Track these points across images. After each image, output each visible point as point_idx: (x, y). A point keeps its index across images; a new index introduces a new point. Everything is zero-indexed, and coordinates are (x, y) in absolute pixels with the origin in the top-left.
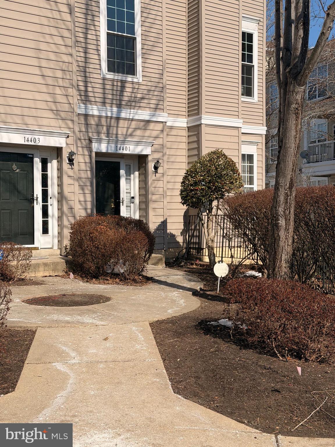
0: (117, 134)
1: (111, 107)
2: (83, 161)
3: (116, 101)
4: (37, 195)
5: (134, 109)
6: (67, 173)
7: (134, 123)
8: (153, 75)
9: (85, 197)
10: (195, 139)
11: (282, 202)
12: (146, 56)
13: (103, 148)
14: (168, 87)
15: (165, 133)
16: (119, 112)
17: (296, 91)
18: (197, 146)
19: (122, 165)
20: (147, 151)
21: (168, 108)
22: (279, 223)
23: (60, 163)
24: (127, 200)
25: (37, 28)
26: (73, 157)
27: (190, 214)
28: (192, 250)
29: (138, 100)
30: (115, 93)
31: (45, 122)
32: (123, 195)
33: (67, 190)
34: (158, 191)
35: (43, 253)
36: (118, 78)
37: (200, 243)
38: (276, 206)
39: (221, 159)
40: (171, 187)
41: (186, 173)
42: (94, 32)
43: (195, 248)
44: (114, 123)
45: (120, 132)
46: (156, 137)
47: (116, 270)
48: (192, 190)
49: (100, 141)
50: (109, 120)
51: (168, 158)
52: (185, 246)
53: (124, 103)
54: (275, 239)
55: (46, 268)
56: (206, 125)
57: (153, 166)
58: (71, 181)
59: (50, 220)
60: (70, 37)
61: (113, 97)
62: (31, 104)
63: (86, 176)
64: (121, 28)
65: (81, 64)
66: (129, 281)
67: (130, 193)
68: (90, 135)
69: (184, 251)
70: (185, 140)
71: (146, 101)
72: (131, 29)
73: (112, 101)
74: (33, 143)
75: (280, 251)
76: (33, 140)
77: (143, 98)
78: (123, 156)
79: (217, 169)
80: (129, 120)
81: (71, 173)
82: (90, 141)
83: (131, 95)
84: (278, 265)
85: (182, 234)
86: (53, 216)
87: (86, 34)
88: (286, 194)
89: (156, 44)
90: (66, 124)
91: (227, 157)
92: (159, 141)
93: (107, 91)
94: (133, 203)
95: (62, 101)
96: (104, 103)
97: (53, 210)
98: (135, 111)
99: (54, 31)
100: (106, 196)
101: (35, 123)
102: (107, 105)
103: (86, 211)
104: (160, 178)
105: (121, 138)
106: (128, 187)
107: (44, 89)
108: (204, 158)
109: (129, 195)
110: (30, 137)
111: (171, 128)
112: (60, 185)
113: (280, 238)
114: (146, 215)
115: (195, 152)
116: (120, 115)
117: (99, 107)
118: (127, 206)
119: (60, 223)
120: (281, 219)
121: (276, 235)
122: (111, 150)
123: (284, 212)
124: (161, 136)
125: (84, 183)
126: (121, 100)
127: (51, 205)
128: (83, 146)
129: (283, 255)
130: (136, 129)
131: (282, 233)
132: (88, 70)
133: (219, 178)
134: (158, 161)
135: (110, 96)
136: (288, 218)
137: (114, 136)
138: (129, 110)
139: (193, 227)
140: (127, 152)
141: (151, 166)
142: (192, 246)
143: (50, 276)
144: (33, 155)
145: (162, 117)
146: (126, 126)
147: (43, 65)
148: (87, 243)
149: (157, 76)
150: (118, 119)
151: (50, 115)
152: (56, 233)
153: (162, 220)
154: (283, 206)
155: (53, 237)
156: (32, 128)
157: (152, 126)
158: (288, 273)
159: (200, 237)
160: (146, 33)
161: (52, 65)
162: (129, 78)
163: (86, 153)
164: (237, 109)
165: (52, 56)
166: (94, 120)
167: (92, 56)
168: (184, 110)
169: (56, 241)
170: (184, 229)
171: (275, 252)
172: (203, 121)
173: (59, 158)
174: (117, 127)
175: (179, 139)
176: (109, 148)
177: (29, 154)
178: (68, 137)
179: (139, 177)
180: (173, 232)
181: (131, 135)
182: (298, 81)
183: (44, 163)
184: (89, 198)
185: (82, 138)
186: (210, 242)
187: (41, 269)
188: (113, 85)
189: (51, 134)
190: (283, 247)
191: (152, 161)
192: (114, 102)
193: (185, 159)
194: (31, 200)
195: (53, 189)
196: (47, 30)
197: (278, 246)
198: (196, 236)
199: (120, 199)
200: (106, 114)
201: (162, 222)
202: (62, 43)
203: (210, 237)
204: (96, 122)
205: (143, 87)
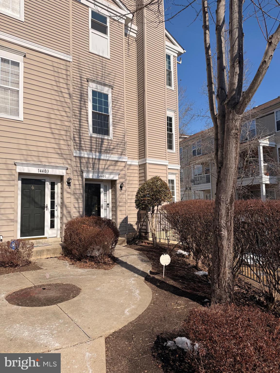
0: (99, 168)
1: (95, 153)
2: (78, 184)
3: (98, 150)
4: (47, 204)
5: (109, 154)
6: (66, 191)
7: (109, 162)
8: (120, 136)
9: (79, 205)
10: (143, 171)
11: (223, 215)
12: (116, 125)
13: (91, 176)
14: (127, 143)
15: (126, 168)
16: (100, 156)
17: (235, 119)
18: (144, 175)
19: (102, 186)
20: (116, 178)
21: (128, 154)
22: (222, 234)
23: (62, 185)
24: (105, 206)
25: (50, 106)
26: (70, 181)
27: (140, 213)
28: (142, 233)
29: (112, 149)
30: (97, 145)
31: (53, 160)
32: (102, 203)
33: (66, 201)
34: (123, 200)
35: (50, 240)
36: (99, 137)
37: (146, 229)
38: (218, 218)
39: (159, 182)
40: (130, 198)
41: (138, 190)
42: (85, 111)
43: (144, 232)
44: (97, 162)
45: (100, 167)
46: (122, 170)
47: (93, 254)
48: (142, 200)
49: (88, 172)
50: (94, 160)
51: (129, 182)
52: (138, 231)
53: (103, 151)
54: (219, 248)
55: (49, 253)
56: (149, 163)
57: (120, 186)
58: (69, 195)
59: (56, 219)
60: (69, 112)
61: (96, 147)
62: (45, 149)
63: (80, 192)
64: (100, 109)
65: (77, 128)
66: (101, 264)
67: (106, 201)
68: (83, 168)
69: (138, 233)
70: (137, 172)
71: (116, 150)
72: (107, 110)
73: (96, 150)
74: (44, 173)
75: (224, 259)
76: (44, 171)
77: (114, 148)
78: (102, 181)
79: (157, 187)
80: (106, 160)
81: (69, 190)
82: (82, 172)
83: (107, 146)
84: (222, 271)
85: (136, 224)
86: (58, 216)
87: (80, 111)
88: (227, 208)
89: (121, 119)
90: (67, 162)
91: (162, 181)
92: (123, 172)
93: (93, 144)
94: (108, 207)
95: (64, 148)
96: (91, 151)
97: (58, 213)
98: (110, 155)
99: (60, 108)
100: (93, 203)
101: (46, 161)
102: (93, 152)
103: (79, 213)
104: (124, 193)
105: (101, 170)
106: (106, 198)
107: (53, 141)
108: (149, 181)
109: (106, 203)
110: (42, 169)
111: (130, 165)
112: (62, 198)
113: (223, 247)
114: (116, 214)
115: (143, 178)
116: (100, 157)
117: (88, 153)
118: (105, 209)
119: (61, 221)
120: (223, 230)
121: (219, 244)
122: (95, 177)
123: (226, 224)
124: (124, 169)
125: (78, 196)
126: (101, 149)
127: (56, 210)
128: (78, 175)
129: (227, 262)
130: (110, 165)
131: (225, 243)
132: (81, 132)
133: (158, 193)
134: (122, 184)
135: (95, 147)
136: (230, 230)
137: (97, 169)
138: (106, 155)
139: (143, 220)
140: (104, 178)
141: (118, 186)
142: (142, 231)
143: (51, 258)
144: (45, 180)
145: (125, 159)
146: (104, 164)
147: (52, 127)
148: (74, 236)
149: (122, 136)
150: (99, 159)
151: (57, 156)
152: (59, 227)
153: (125, 217)
154: (225, 219)
155: (57, 230)
156: (44, 164)
157: (119, 164)
158: (231, 278)
159: (146, 226)
160: (116, 113)
161: (58, 127)
162: (106, 137)
163: (81, 179)
164: (165, 155)
165: (59, 122)
166: (85, 160)
167: (84, 124)
168: (137, 156)
169: (59, 232)
170: (138, 221)
171: (219, 260)
172: (147, 161)
173: (62, 182)
174: (99, 164)
175: (135, 171)
176: (94, 176)
177: (42, 180)
178: (67, 169)
179: (112, 193)
180: (132, 223)
181: (107, 169)
182: (237, 110)
183: (53, 185)
184: (81, 205)
185: (78, 170)
186: (153, 231)
187: (45, 253)
188: (97, 141)
189: (57, 167)
190: (226, 255)
191: (119, 183)
192: (97, 150)
193: (137, 182)
194: (43, 207)
195: (58, 200)
196: (55, 107)
197: (222, 254)
198: (144, 225)
199: (100, 205)
200: (93, 156)
201: (125, 218)
202: (65, 115)
203: (153, 228)
204: (86, 161)
205: (115, 143)
